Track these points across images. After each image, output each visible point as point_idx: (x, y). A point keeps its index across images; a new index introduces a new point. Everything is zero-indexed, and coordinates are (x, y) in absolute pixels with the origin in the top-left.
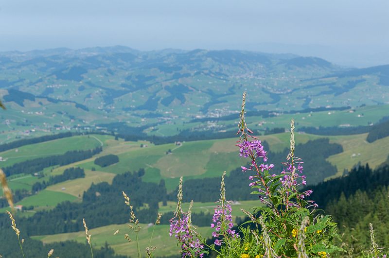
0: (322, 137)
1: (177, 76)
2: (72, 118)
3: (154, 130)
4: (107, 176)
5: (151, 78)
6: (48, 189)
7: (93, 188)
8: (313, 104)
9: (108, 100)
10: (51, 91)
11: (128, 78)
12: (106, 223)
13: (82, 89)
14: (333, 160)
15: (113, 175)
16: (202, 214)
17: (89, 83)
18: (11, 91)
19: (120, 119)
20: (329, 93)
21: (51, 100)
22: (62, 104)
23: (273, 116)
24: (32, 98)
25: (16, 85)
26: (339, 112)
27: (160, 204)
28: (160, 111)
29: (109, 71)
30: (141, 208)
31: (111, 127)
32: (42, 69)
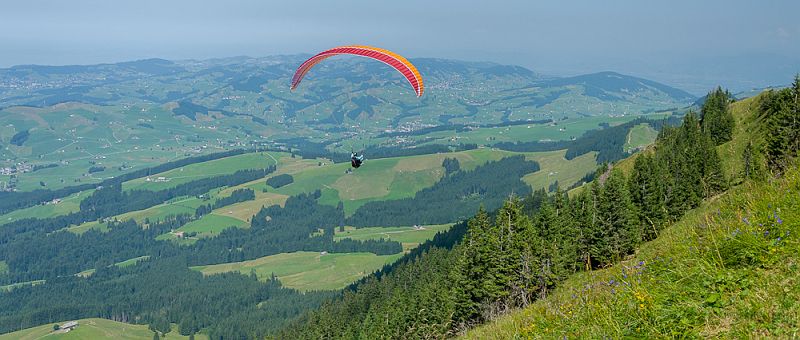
0: (517, 153)
1: (365, 87)
2: (248, 132)
3: (337, 146)
4: (280, 198)
5: (336, 89)
6: (213, 212)
7: (263, 212)
8: (512, 118)
9: (290, 112)
10: (227, 103)
11: (312, 89)
12: (275, 252)
13: (261, 101)
14: (528, 179)
15: (288, 197)
16: (382, 240)
17: (270, 95)
18: (181, 104)
19: (301, 133)
20: (531, 104)
21: (224, 113)
22: (238, 117)
23: (467, 130)
24: (205, 111)
25: (189, 96)
26: (539, 125)
27: (337, 229)
28: (346, 125)
30: (315, 234)
31: (290, 143)
32: (219, 80)
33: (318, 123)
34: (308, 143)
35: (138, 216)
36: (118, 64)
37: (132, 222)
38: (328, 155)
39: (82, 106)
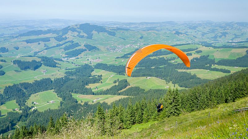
1: (225, 29)
2: (192, 39)
3: (215, 44)
4: (198, 56)
5: (216, 30)
7: (194, 59)
9: (203, 35)
10: (187, 32)
11: (209, 29)
13: (196, 32)
15: (200, 56)
16: (225, 69)
17: (198, 30)
19: (205, 40)
21: (186, 34)
22: (189, 36)
24: (181, 34)
25: (178, 30)
27: (213, 65)
28: (218, 39)
29: (204, 27)
30: (207, 65)
31: (202, 43)
32: (185, 26)
33: (210, 38)
34: (207, 43)
35: (165, 56)
36: (163, 22)
37: (163, 57)
38: (212, 46)
39: (155, 31)
